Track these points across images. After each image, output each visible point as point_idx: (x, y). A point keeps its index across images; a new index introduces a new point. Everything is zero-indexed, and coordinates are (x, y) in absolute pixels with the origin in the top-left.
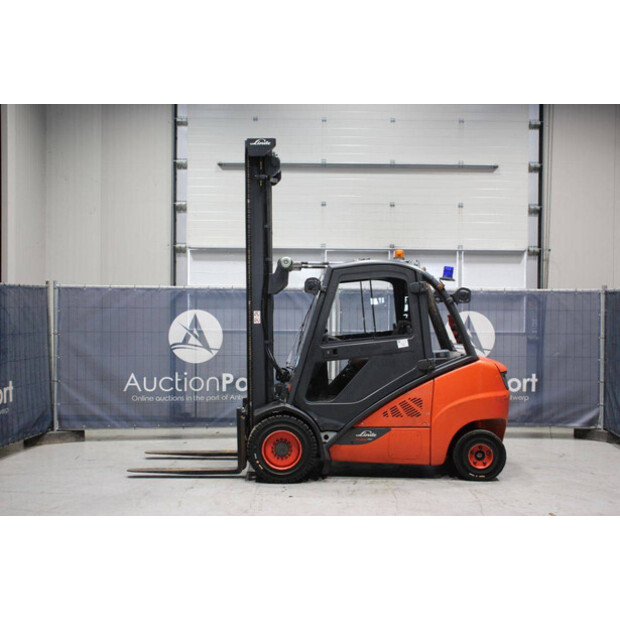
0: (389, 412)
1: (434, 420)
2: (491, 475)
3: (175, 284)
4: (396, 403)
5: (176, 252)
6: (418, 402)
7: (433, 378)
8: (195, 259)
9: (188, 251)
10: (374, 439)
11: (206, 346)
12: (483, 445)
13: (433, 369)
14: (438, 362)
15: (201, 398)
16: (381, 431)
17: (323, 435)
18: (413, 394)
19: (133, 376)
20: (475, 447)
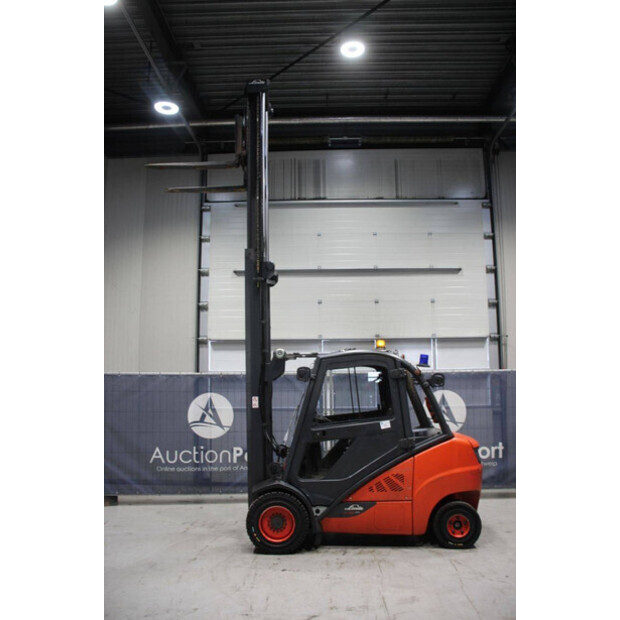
0: (374, 488)
1: (415, 494)
2: (468, 543)
3: (198, 371)
4: (380, 479)
5: (200, 343)
6: (401, 477)
7: (413, 455)
8: (214, 349)
9: (209, 343)
10: (361, 512)
11: (219, 424)
12: (460, 515)
13: (413, 447)
14: (418, 441)
15: (216, 469)
16: (368, 505)
17: (314, 509)
18: (395, 470)
19: (157, 450)
20: (453, 517)
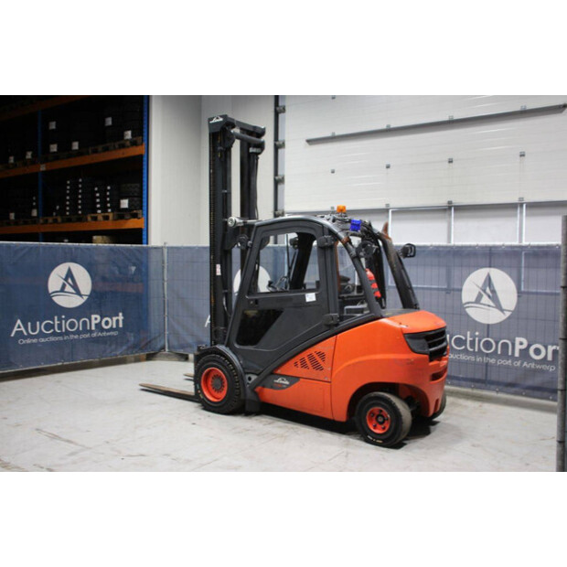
0: (299, 363)
4: (304, 355)
6: (322, 355)
7: (336, 334)
10: (288, 386)
16: (293, 379)
17: (247, 377)
18: (319, 347)
